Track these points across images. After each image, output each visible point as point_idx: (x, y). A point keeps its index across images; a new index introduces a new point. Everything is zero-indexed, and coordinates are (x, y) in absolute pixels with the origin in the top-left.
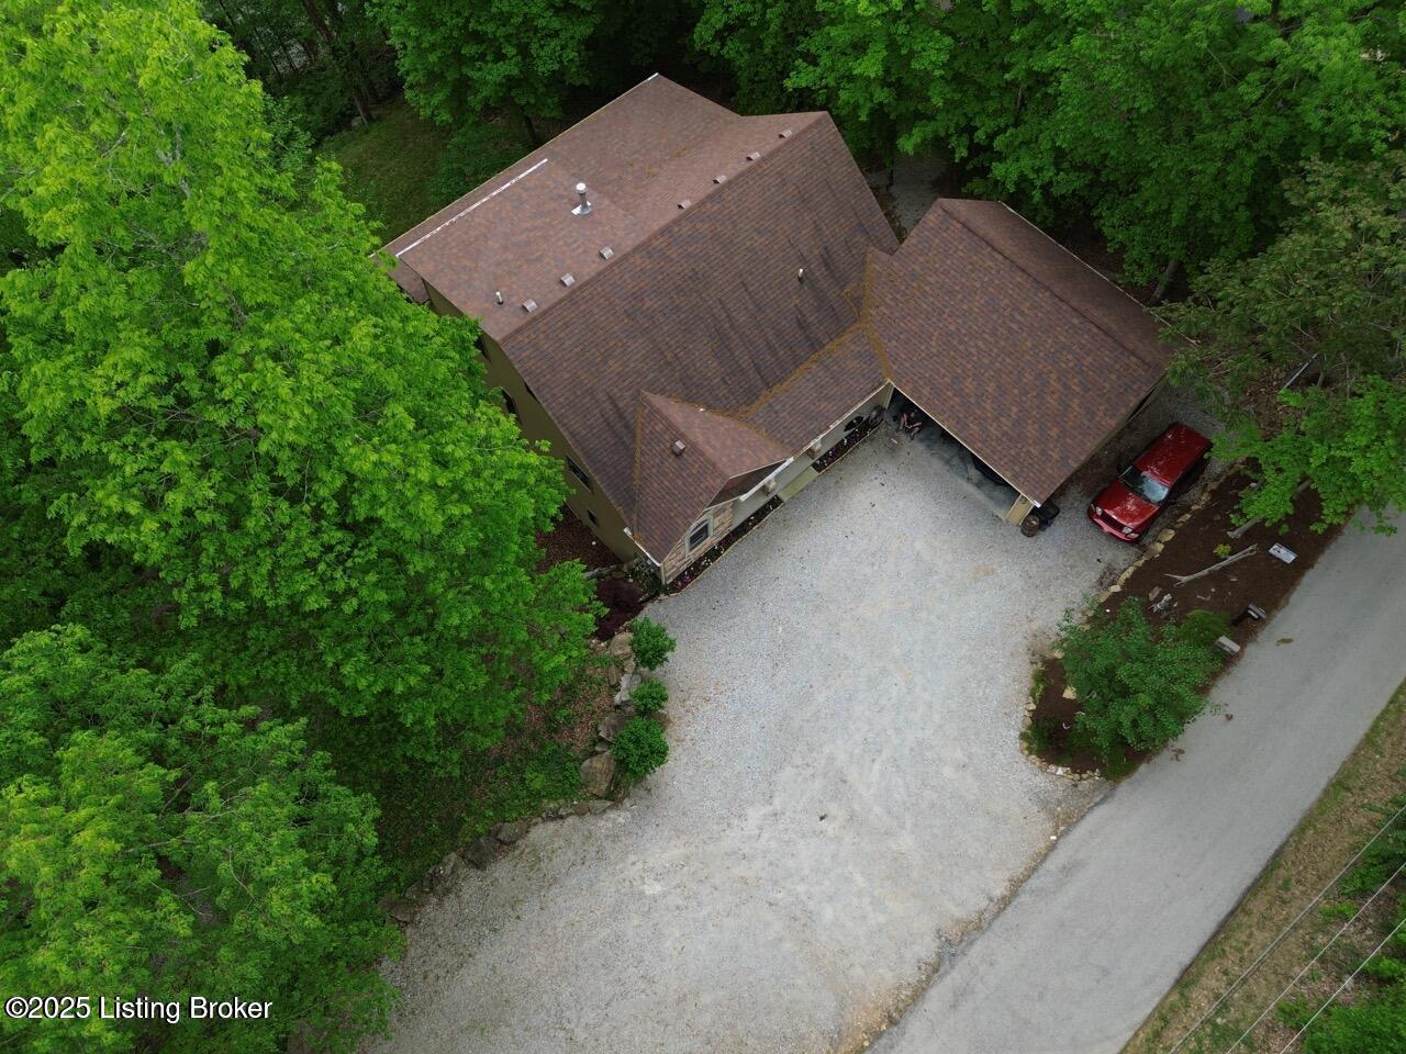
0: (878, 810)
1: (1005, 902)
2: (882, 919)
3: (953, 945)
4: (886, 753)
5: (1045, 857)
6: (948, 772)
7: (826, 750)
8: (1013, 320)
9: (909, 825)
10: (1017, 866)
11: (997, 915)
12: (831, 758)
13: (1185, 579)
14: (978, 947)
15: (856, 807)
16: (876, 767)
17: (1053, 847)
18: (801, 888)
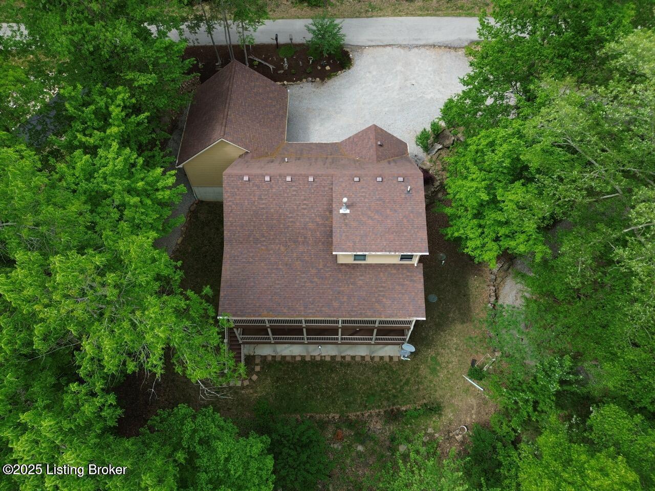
0: (399, 78)
1: (390, 45)
2: (419, 60)
3: (409, 47)
4: (383, 86)
5: (373, 46)
6: (374, 73)
7: (397, 97)
8: (245, 105)
9: (395, 70)
10: (380, 49)
11: (395, 45)
12: (398, 94)
13: (271, 67)
14: (404, 43)
15: (403, 81)
16: (390, 85)
17: (369, 46)
18: (432, 77)
